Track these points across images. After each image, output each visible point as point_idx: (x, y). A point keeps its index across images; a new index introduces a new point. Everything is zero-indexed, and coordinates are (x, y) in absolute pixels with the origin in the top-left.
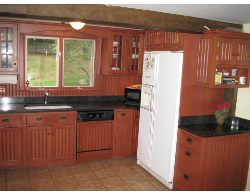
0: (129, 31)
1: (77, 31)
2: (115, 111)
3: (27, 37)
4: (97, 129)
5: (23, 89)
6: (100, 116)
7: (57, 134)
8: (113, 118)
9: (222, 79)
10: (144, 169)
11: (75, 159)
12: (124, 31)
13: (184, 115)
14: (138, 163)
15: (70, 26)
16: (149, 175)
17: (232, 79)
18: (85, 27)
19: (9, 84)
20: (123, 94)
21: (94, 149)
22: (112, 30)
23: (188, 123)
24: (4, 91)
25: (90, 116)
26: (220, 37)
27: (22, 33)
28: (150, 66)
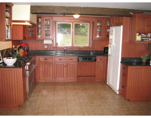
0: (105, 18)
1: (76, 19)
2: (97, 57)
3: (57, 23)
4: (88, 65)
5: (55, 47)
6: (89, 59)
7: (68, 67)
8: (95, 60)
9: (141, 38)
10: (109, 86)
11: (77, 79)
12: (103, 18)
13: (124, 57)
14: (107, 83)
15: (73, 17)
16: (111, 88)
17: (147, 38)
18: (80, 17)
19: (49, 44)
20: (103, 50)
21: (86, 75)
22: (96, 18)
23: (126, 61)
24: (47, 47)
25: (84, 59)
26: (138, 17)
27: (54, 21)
28: (112, 34)
